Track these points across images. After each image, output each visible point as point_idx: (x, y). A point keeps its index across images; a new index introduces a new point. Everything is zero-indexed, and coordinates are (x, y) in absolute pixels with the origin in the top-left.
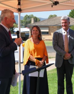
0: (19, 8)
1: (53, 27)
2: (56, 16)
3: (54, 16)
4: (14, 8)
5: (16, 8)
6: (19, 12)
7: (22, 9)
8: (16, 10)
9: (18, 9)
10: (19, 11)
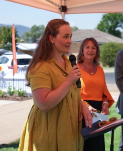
0: (63, 5)
1: (75, 44)
2: (77, 29)
3: (74, 29)
4: (55, 4)
5: (58, 6)
6: (63, 13)
7: (68, 7)
8: (58, 8)
9: (62, 7)
10: (62, 11)
